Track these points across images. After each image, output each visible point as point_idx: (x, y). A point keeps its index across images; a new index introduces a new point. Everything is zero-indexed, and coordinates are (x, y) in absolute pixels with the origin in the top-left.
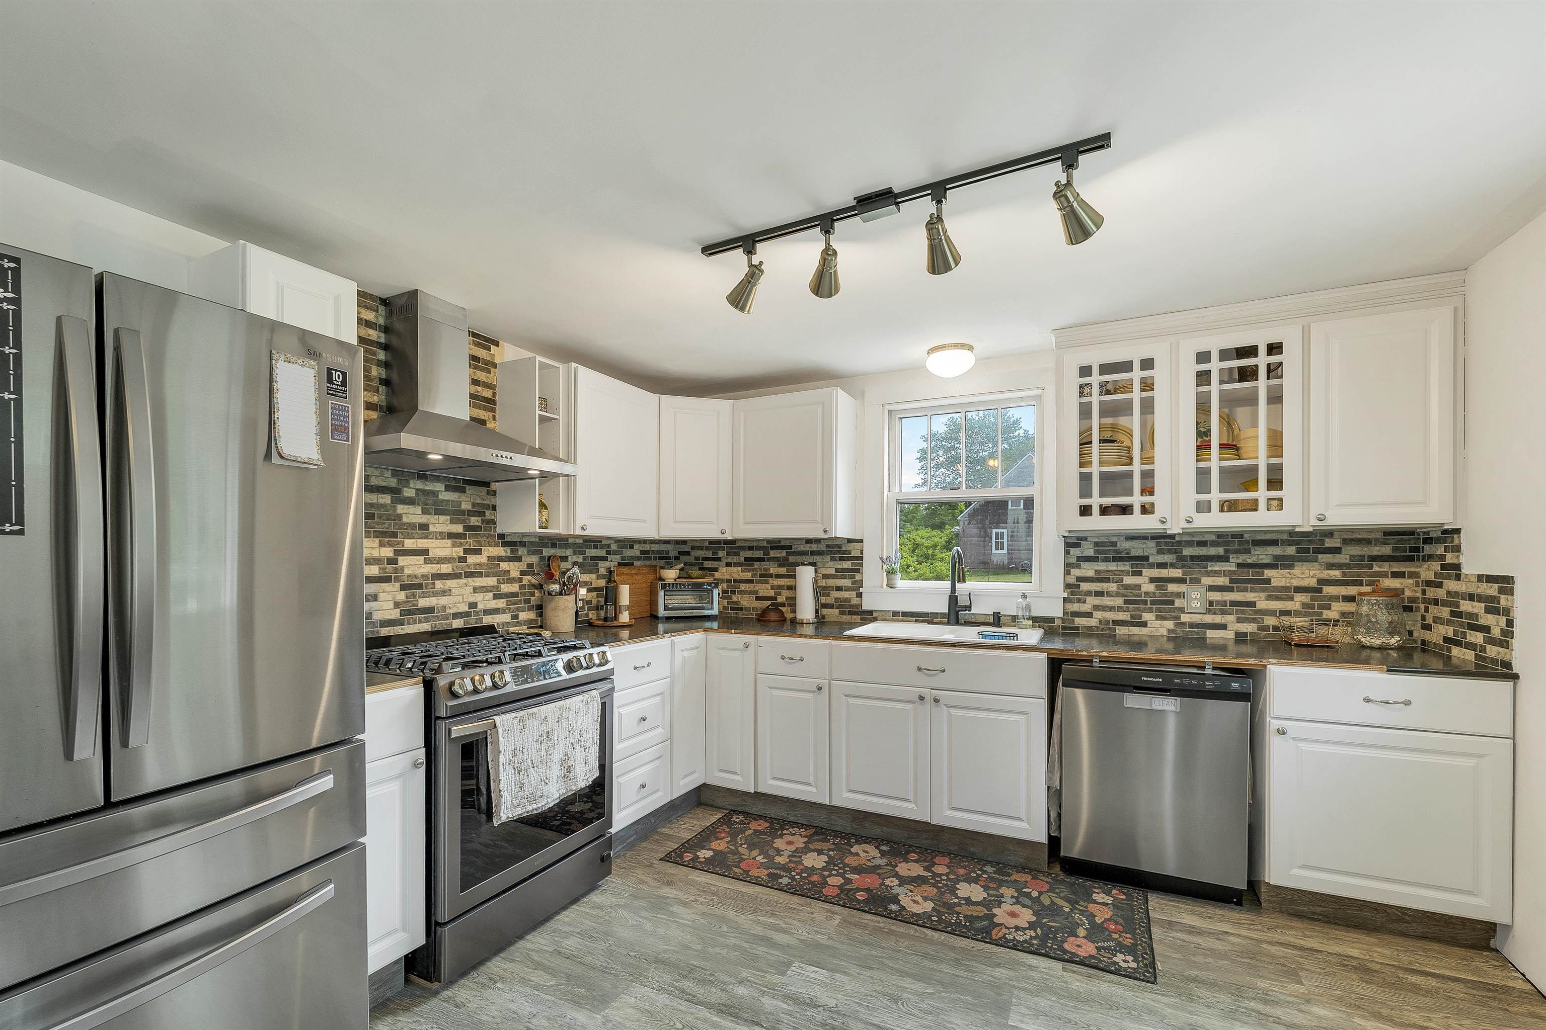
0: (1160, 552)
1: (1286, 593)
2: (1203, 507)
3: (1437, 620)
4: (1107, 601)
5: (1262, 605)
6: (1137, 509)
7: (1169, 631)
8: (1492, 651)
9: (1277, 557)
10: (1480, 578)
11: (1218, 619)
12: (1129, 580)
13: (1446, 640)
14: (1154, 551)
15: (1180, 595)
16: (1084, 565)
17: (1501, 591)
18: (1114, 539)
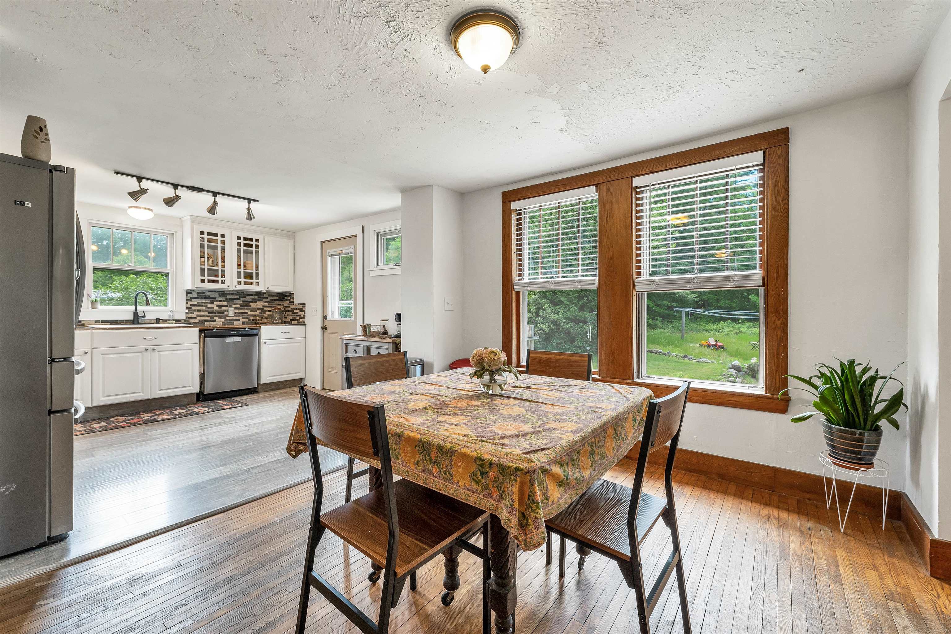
0: (220, 296)
1: (255, 310)
2: (239, 283)
3: (288, 315)
4: (202, 313)
5: (249, 313)
6: (220, 282)
7: (223, 322)
8: (301, 320)
9: (253, 299)
10: (298, 304)
11: (237, 318)
12: (209, 306)
13: (291, 320)
14: (218, 296)
15: (227, 311)
16: (193, 300)
17: (303, 307)
18: (204, 291)
